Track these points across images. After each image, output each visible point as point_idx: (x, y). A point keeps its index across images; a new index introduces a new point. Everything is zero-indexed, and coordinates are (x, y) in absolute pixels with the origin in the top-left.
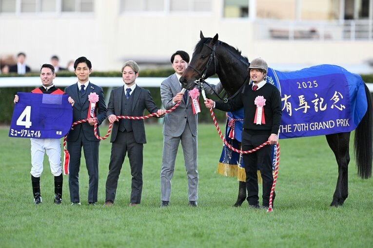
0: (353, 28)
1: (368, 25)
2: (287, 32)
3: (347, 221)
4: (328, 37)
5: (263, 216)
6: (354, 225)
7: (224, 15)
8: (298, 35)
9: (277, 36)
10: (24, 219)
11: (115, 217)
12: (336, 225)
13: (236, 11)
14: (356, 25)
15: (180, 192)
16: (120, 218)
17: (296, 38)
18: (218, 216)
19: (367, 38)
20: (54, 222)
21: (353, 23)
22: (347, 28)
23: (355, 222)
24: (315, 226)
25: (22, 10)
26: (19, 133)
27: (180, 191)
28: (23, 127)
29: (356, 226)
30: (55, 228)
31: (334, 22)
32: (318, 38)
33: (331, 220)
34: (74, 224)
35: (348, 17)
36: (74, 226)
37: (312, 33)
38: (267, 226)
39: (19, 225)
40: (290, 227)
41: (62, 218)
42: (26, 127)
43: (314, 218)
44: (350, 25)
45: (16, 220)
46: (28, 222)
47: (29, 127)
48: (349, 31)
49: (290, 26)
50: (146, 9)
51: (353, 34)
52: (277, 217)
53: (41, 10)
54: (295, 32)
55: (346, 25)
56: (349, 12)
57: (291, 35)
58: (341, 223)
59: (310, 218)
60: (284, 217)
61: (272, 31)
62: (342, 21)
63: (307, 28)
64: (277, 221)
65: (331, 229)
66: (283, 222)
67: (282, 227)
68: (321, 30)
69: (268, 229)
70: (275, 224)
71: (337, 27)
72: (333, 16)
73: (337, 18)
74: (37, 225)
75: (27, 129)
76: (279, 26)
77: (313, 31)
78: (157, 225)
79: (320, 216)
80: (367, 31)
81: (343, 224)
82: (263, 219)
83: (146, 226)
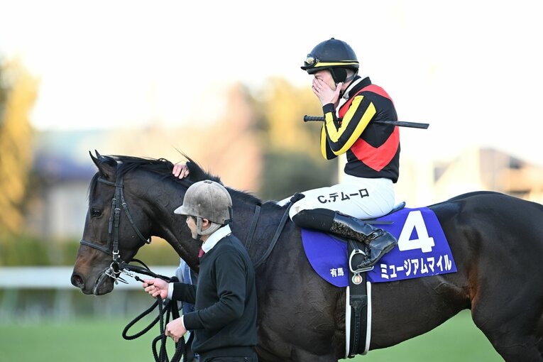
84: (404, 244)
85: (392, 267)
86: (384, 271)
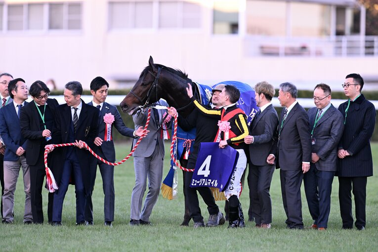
0: (344, 44)
1: (359, 41)
2: (278, 48)
3: (341, 241)
4: (319, 54)
5: (255, 235)
6: (349, 244)
7: (214, 32)
8: (289, 52)
9: (268, 52)
10: (14, 240)
11: (107, 237)
12: (330, 244)
13: (225, 27)
14: (348, 41)
15: (171, 212)
16: (111, 239)
17: (286, 54)
18: (210, 236)
19: (358, 54)
20: (44, 244)
21: (344, 39)
22: (339, 44)
23: (349, 241)
24: (309, 246)
25: (9, 28)
26: (198, 182)
27: (171, 210)
28: (202, 177)
29: (350, 246)
30: (46, 249)
31: (325, 38)
32: (309, 54)
33: (325, 239)
34: (65, 245)
35: (339, 33)
36: (65, 247)
37: (303, 50)
38: (260, 246)
39: (10, 247)
40: (283, 246)
41: (53, 238)
42: (205, 176)
43: (308, 238)
44: (341, 41)
45: (7, 242)
46: (18, 243)
47: (207, 176)
48: (340, 47)
49: (281, 42)
50: (135, 26)
51: (344, 50)
52: (270, 237)
53: (28, 28)
54: (286, 48)
55: (338, 41)
56: (341, 28)
57: (282, 51)
58: (335, 243)
59: (304, 237)
60: (278, 237)
61: (262, 48)
62: (333, 37)
63: (297, 45)
64: (270, 240)
65: (325, 248)
66: (276, 242)
67: (275, 247)
68: (312, 47)
69: (261, 249)
70: (268, 244)
71: (328, 43)
72: (324, 31)
73: (328, 34)
74: (28, 247)
75: (205, 178)
76: (269, 42)
77: (304, 48)
78: (148, 245)
79: (314, 236)
80: (358, 48)
81: (337, 244)
82: (256, 239)
83: (137, 246)
84: (200, 172)
85: (196, 181)
86: (193, 182)
